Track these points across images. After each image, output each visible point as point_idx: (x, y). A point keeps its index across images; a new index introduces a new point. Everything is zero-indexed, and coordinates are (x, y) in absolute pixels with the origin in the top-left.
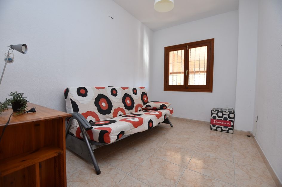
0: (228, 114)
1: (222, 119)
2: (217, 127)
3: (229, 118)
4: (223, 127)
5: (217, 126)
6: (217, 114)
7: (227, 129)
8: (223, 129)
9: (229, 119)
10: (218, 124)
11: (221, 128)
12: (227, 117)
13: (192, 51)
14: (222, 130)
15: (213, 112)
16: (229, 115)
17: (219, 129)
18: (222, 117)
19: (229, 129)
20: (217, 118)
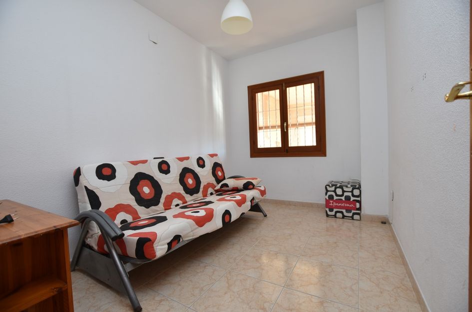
0: (350, 189)
1: (343, 198)
2: (336, 212)
3: (353, 196)
4: (344, 211)
5: (335, 210)
6: (335, 191)
7: (350, 215)
8: (346, 214)
9: (352, 199)
10: (337, 207)
11: (342, 212)
12: (350, 194)
13: (291, 91)
14: (344, 217)
15: (329, 189)
16: (352, 192)
17: (339, 215)
18: (342, 195)
19: (354, 214)
20: (335, 198)
